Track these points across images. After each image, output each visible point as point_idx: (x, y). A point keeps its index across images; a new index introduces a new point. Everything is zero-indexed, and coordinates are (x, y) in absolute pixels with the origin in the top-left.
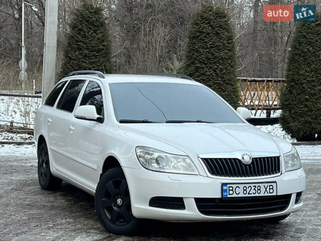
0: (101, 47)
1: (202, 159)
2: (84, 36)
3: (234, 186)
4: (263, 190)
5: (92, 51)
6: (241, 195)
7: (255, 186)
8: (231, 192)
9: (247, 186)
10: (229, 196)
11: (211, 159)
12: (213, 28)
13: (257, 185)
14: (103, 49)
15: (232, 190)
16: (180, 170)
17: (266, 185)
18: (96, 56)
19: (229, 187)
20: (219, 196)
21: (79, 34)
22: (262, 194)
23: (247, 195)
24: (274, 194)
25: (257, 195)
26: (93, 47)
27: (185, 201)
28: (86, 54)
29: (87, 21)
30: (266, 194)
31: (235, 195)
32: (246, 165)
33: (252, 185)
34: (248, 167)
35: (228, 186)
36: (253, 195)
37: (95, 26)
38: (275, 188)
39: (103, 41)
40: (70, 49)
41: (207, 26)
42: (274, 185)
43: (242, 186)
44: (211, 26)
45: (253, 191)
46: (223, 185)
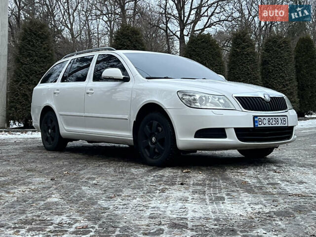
0: (48, 55)
1: (236, 97)
2: (33, 46)
3: (262, 118)
4: (280, 121)
5: (40, 58)
6: (267, 125)
7: (275, 119)
8: (260, 123)
9: (271, 118)
10: (259, 126)
11: (242, 97)
12: (131, 42)
13: (276, 118)
14: (49, 56)
15: (261, 121)
16: (220, 106)
17: (282, 117)
18: (44, 62)
19: (259, 119)
20: (252, 126)
21: (29, 44)
22: (279, 125)
23: (270, 125)
24: (286, 125)
25: (276, 125)
26: (41, 54)
27: (227, 131)
28: (36, 60)
29: (35, 34)
30: (282, 125)
31: (263, 125)
32: (267, 102)
33: (273, 118)
34: (268, 104)
35: (258, 117)
36: (274, 125)
37: (41, 38)
38: (286, 121)
39: (48, 50)
40: (21, 56)
41: (127, 40)
42: (286, 118)
43: (267, 118)
44: (130, 41)
45: (274, 123)
46: (255, 117)
